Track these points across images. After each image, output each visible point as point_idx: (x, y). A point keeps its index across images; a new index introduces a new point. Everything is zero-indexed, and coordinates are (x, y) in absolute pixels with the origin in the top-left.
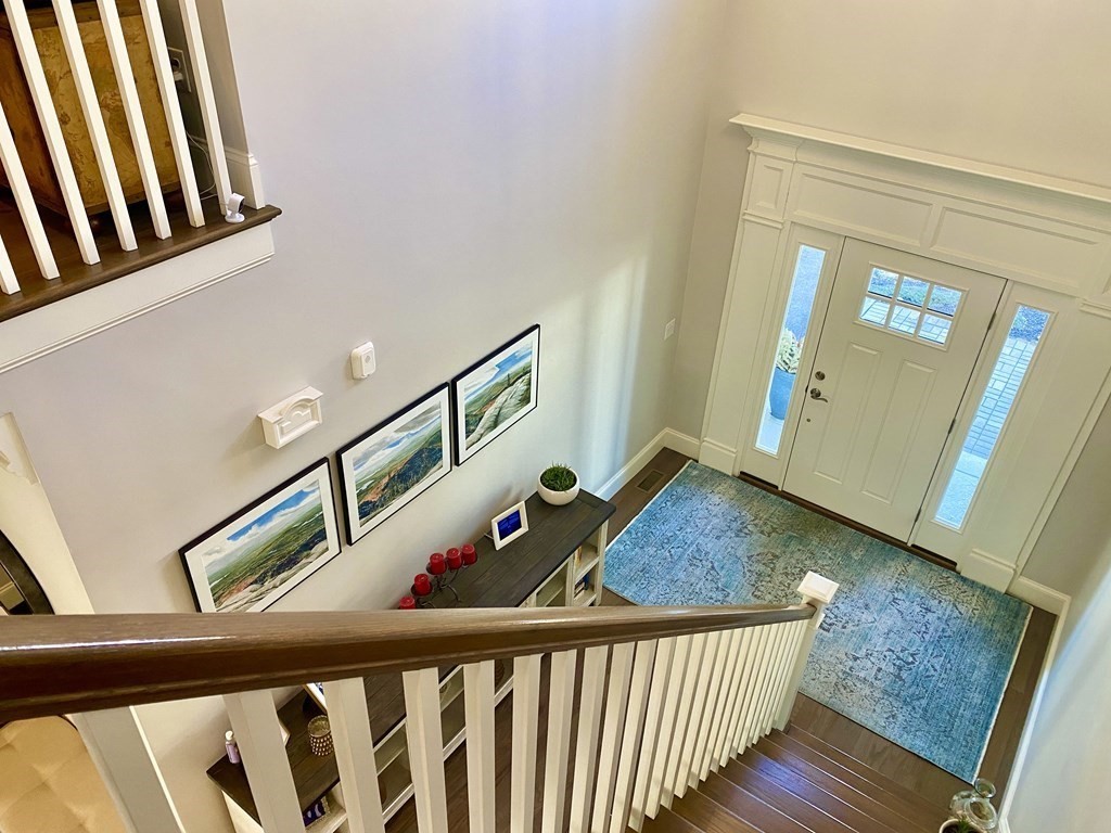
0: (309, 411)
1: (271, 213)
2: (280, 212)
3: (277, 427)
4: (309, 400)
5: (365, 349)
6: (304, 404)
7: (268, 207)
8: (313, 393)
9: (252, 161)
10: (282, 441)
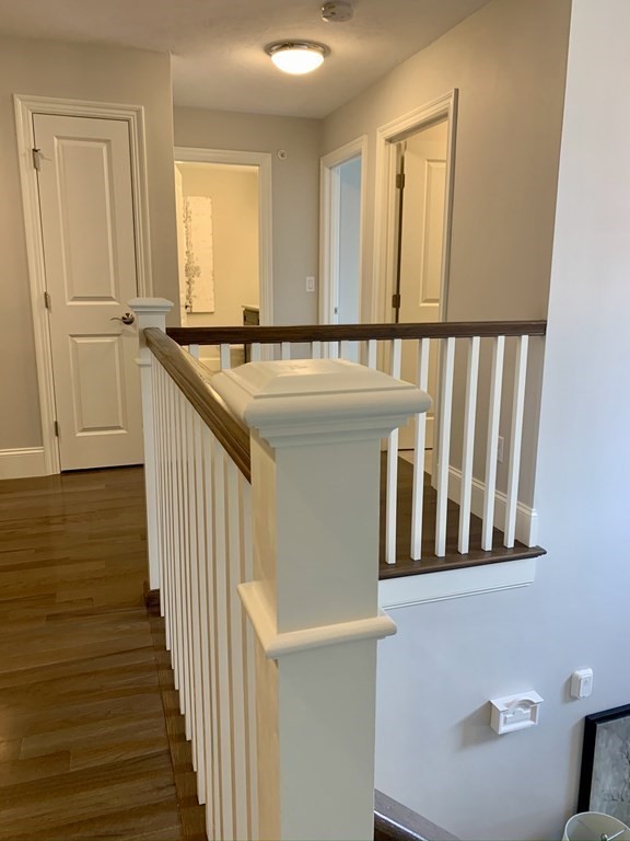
0: (529, 711)
1: (539, 552)
2: (545, 553)
3: (502, 715)
4: (532, 703)
5: (585, 673)
6: (527, 704)
7: (537, 548)
8: (536, 698)
9: (533, 514)
10: (503, 729)
